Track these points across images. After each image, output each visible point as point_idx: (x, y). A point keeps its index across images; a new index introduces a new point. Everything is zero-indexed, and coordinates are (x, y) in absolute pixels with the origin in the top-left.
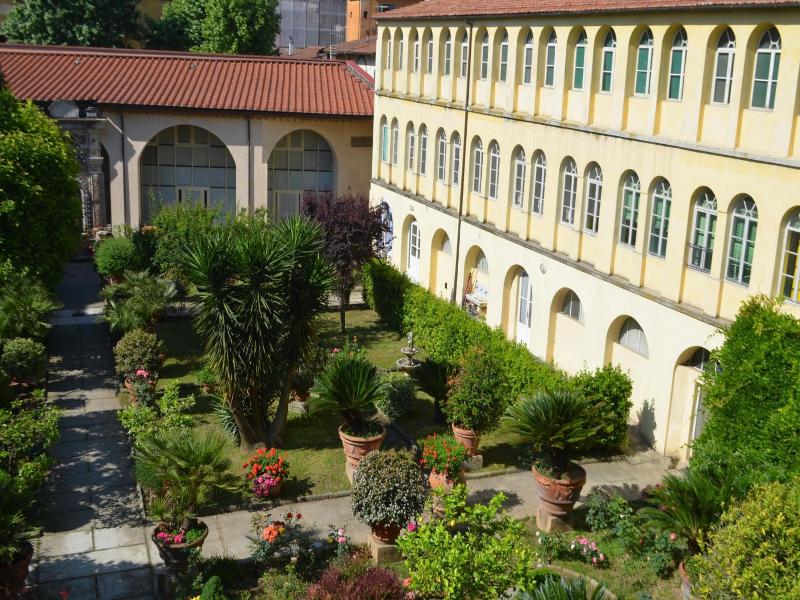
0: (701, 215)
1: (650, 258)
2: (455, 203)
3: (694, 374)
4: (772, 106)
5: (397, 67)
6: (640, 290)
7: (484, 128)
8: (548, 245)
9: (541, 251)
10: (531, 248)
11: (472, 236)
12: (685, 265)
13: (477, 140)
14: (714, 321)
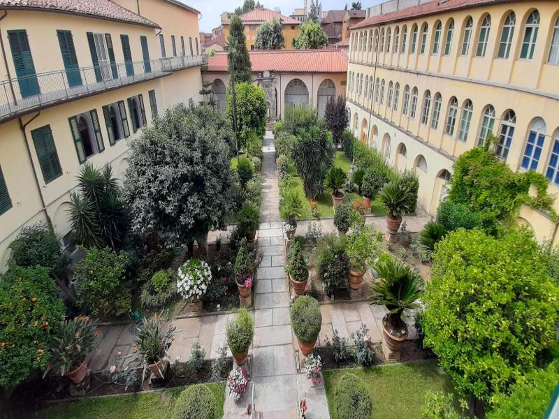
0: (451, 109)
1: (432, 129)
2: (370, 108)
3: (443, 181)
4: (484, 55)
5: (356, 50)
6: (426, 144)
7: (381, 74)
8: (397, 124)
9: (395, 127)
10: (392, 125)
11: (374, 121)
12: (444, 132)
13: (378, 79)
14: (451, 158)
